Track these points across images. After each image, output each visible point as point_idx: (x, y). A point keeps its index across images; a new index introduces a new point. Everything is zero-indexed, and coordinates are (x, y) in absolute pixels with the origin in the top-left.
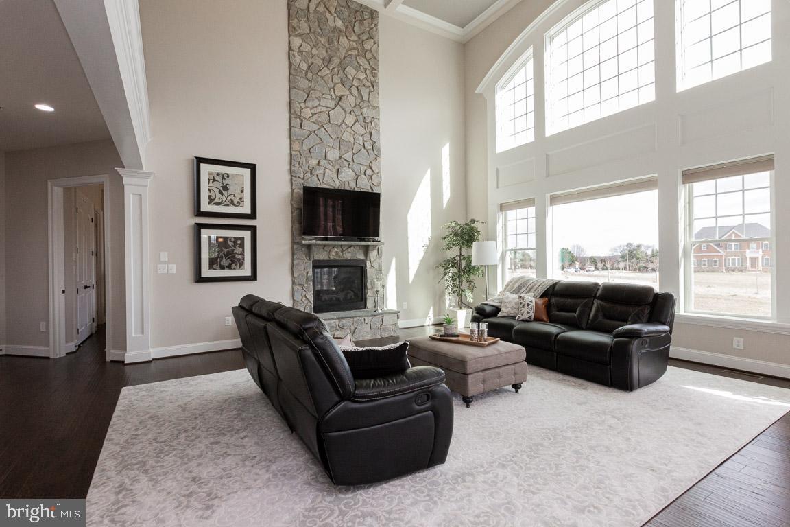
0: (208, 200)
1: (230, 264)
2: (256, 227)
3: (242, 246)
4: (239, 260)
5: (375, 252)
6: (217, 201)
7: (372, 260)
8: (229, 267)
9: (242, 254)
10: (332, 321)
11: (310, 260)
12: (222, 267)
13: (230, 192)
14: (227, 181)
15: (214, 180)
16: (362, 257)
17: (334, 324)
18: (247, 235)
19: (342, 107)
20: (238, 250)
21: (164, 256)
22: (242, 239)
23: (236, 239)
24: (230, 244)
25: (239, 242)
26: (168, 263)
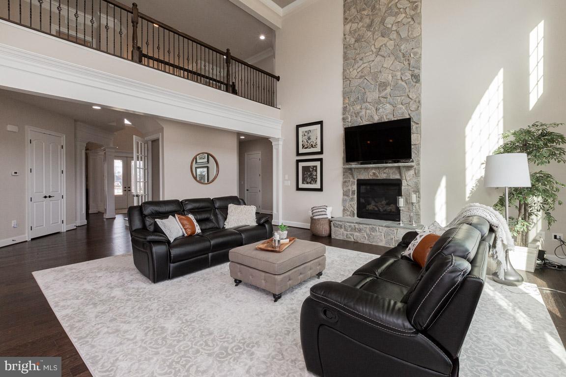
0: (302, 147)
1: (311, 182)
2: (322, 159)
3: (316, 171)
4: (315, 179)
5: (412, 172)
6: (306, 146)
7: (408, 179)
8: (310, 183)
9: (316, 175)
10: (352, 224)
11: (354, 179)
12: (307, 183)
13: (311, 140)
14: (310, 134)
15: (305, 135)
16: (397, 177)
17: (353, 227)
18: (318, 164)
19: (381, 55)
20: (314, 173)
21: (287, 177)
22: (316, 167)
23: (314, 166)
24: (311, 170)
25: (315, 168)
26: (288, 180)
